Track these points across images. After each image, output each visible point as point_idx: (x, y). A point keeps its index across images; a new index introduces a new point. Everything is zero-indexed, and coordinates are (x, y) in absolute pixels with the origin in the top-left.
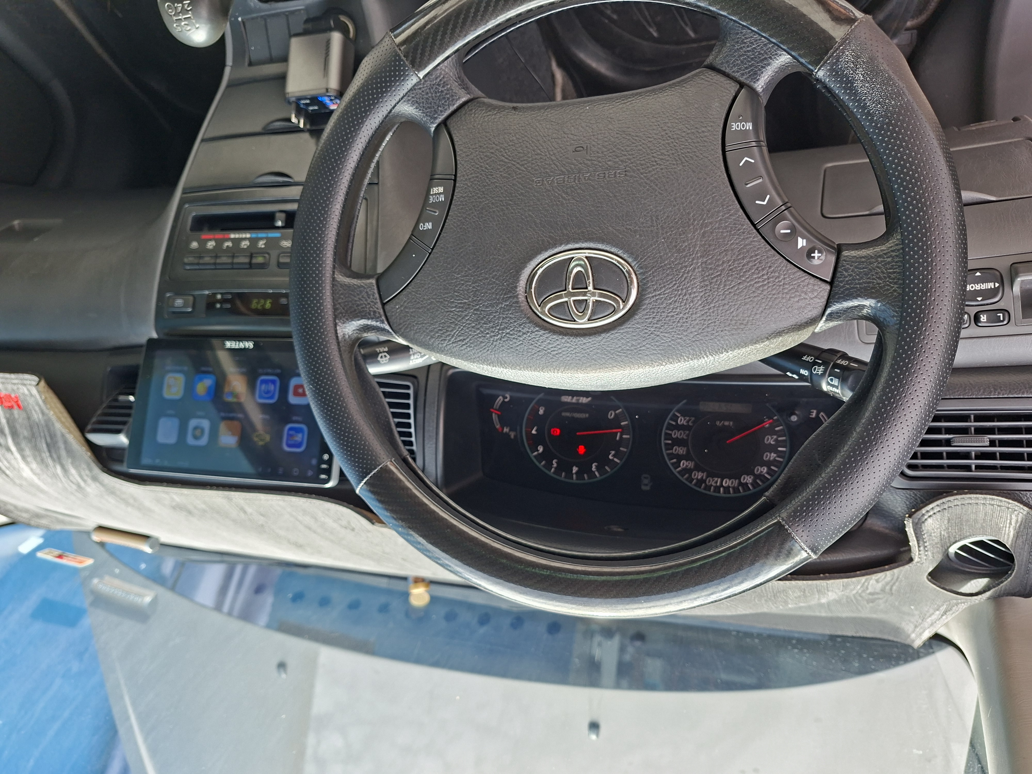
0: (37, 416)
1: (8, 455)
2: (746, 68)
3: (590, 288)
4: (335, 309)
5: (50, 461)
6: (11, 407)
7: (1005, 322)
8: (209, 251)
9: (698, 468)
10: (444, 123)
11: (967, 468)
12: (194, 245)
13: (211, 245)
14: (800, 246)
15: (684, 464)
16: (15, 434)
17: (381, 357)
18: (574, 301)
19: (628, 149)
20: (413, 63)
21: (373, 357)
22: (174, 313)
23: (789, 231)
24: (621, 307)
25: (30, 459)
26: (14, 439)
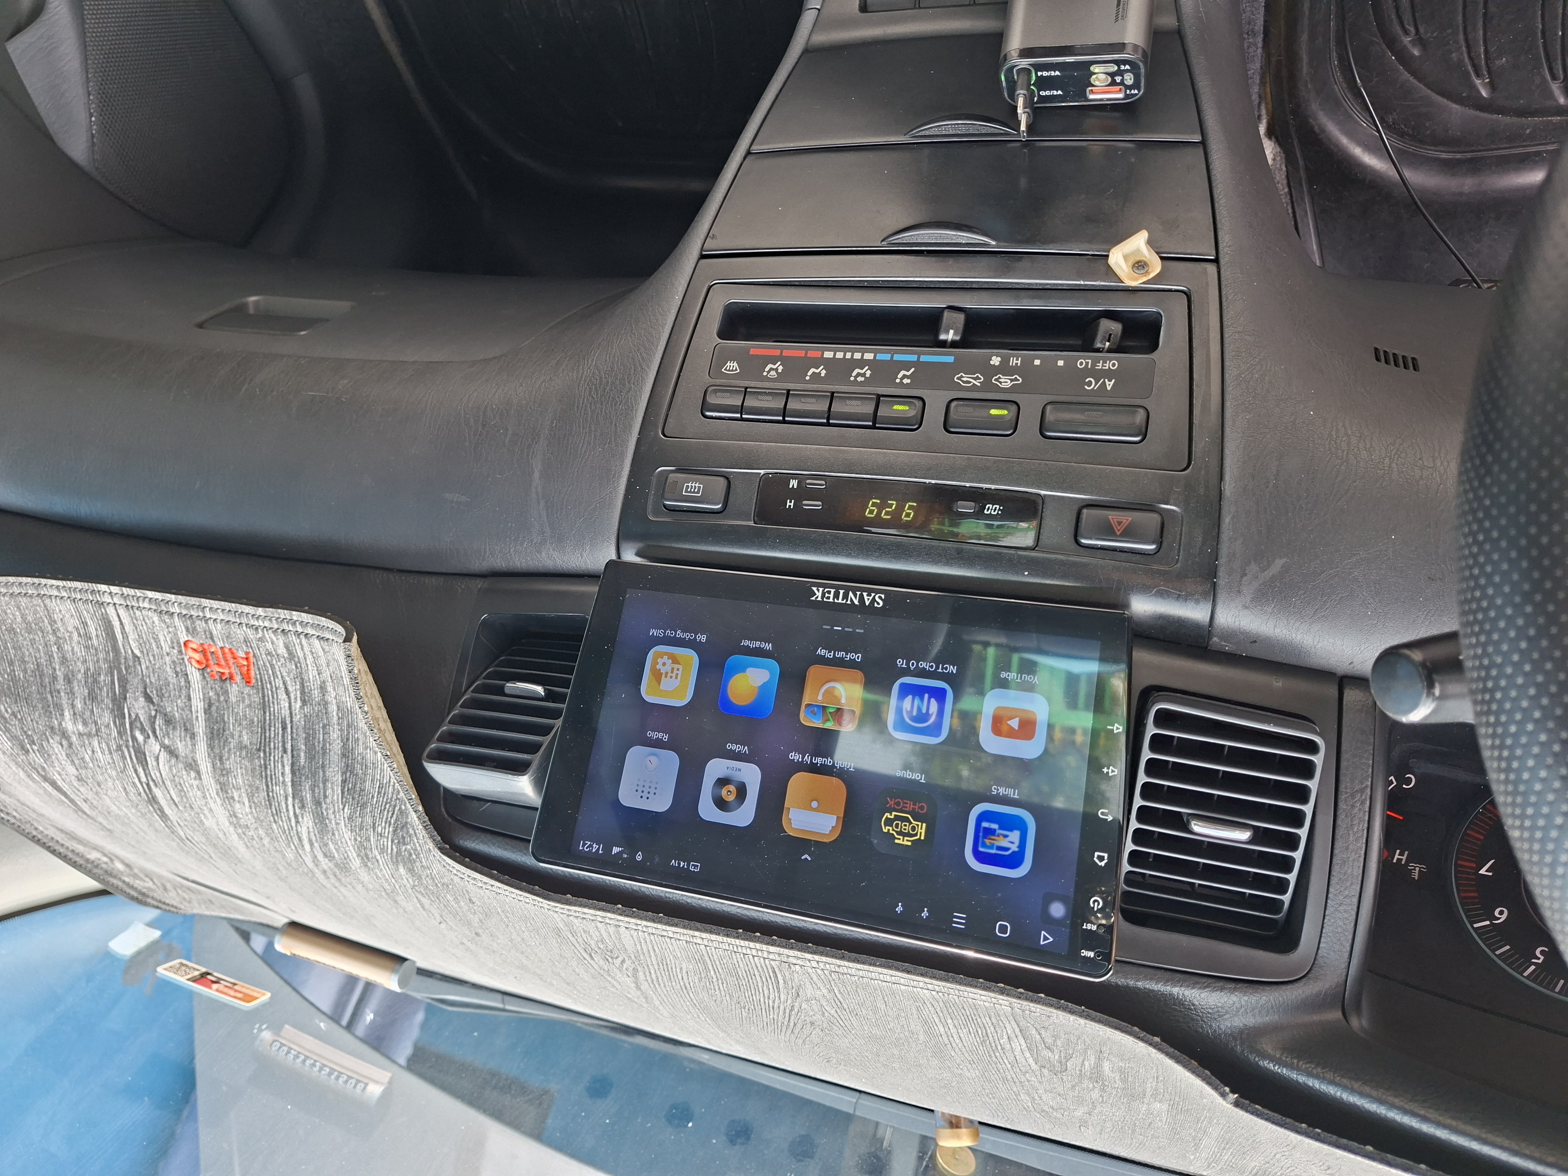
0: (287, 704)
1: (186, 779)
6: (225, 678)
16: (217, 736)
22: (674, 510)
26: (211, 747)
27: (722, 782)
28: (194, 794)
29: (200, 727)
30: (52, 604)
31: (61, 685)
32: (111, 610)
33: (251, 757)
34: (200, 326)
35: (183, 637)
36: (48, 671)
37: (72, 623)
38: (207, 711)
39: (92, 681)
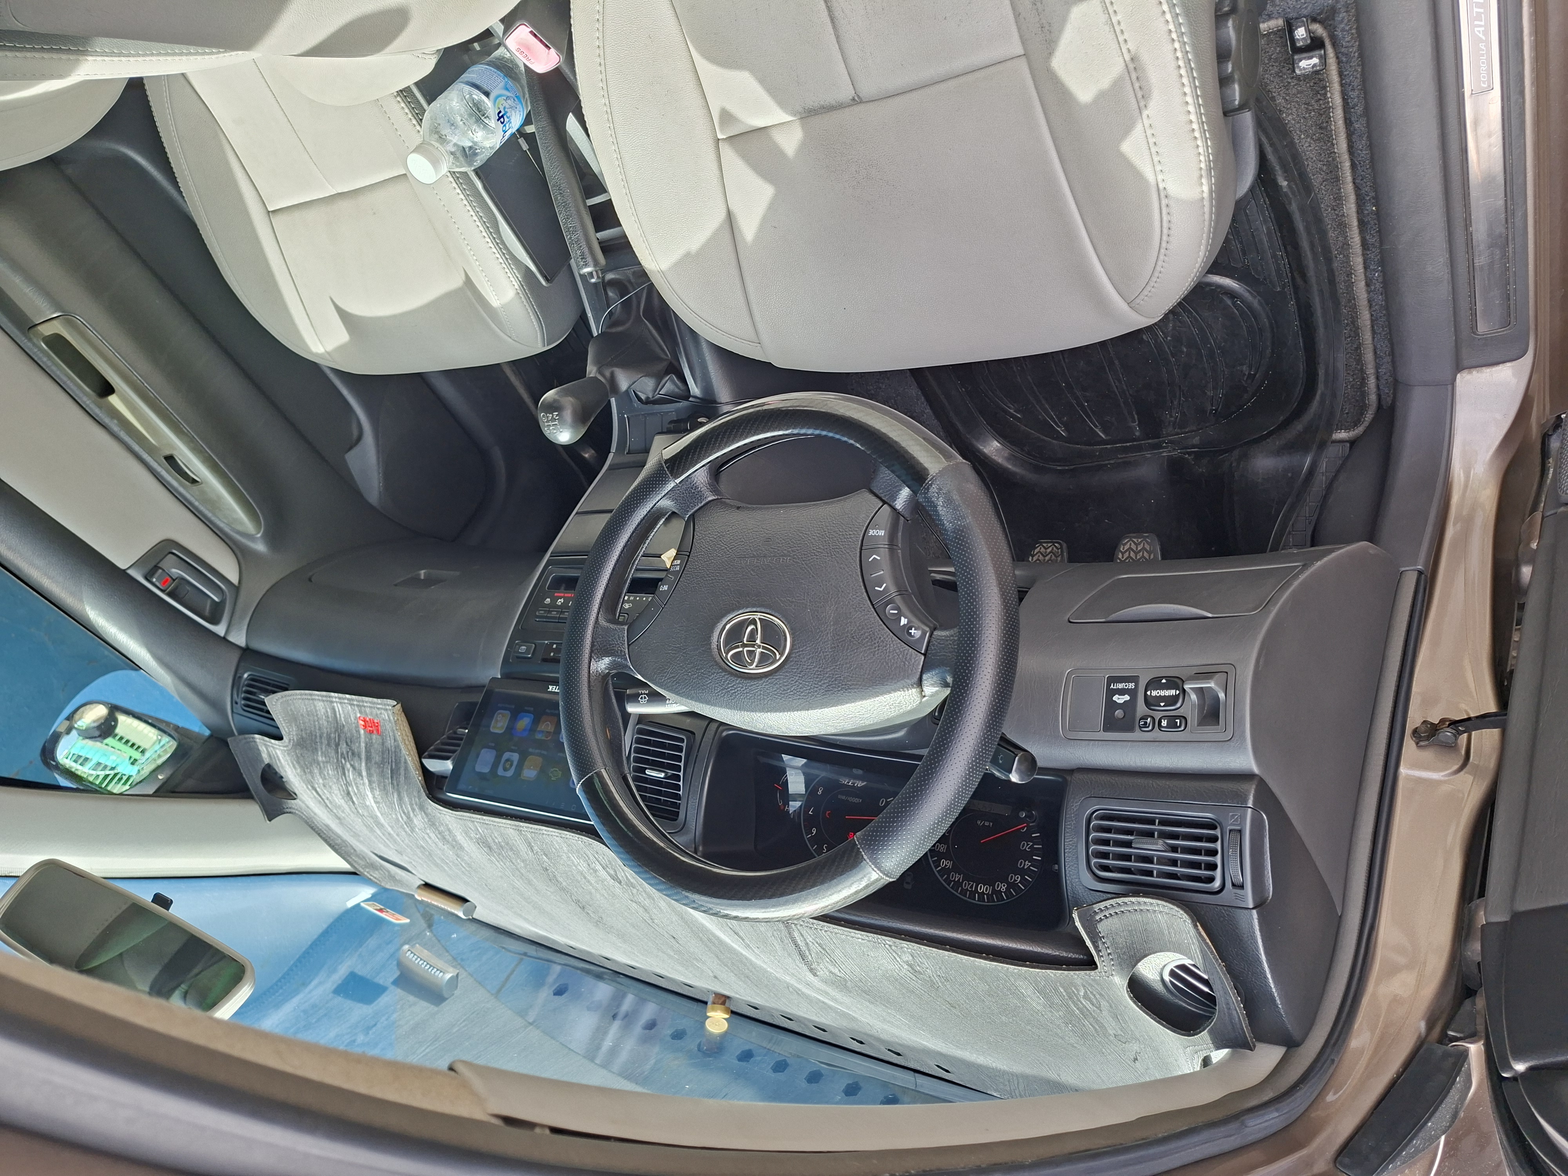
0: (390, 743)
1: (358, 780)
2: (887, 491)
3: (758, 641)
4: (593, 645)
5: (390, 788)
6: (371, 732)
7: (1182, 728)
8: (559, 607)
9: (955, 869)
10: (693, 515)
11: (1149, 873)
12: (548, 600)
13: (560, 601)
14: (902, 624)
15: (944, 863)
16: (368, 759)
17: (642, 698)
18: (748, 651)
19: (799, 542)
20: (672, 473)
21: (635, 698)
22: (518, 657)
23: (896, 612)
24: (778, 658)
25: (375, 785)
26: (366, 764)
27: (507, 760)
28: (361, 787)
29: (363, 756)
30: (316, 703)
31: (318, 740)
32: (335, 704)
33: (379, 767)
34: (396, 585)
35: (359, 715)
36: (314, 733)
37: (323, 711)
38: (366, 748)
39: (329, 738)
